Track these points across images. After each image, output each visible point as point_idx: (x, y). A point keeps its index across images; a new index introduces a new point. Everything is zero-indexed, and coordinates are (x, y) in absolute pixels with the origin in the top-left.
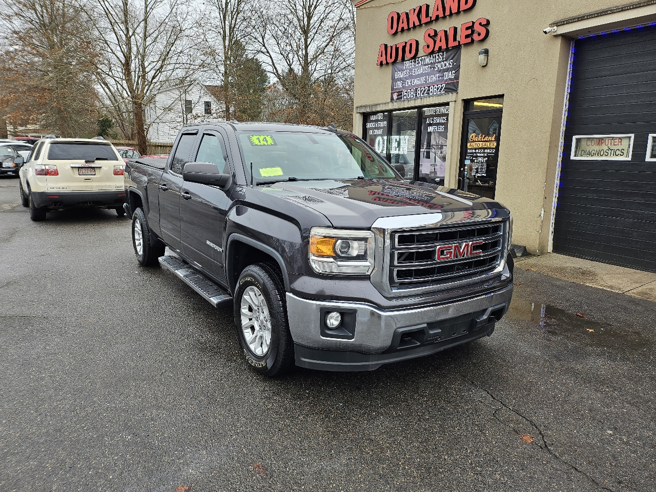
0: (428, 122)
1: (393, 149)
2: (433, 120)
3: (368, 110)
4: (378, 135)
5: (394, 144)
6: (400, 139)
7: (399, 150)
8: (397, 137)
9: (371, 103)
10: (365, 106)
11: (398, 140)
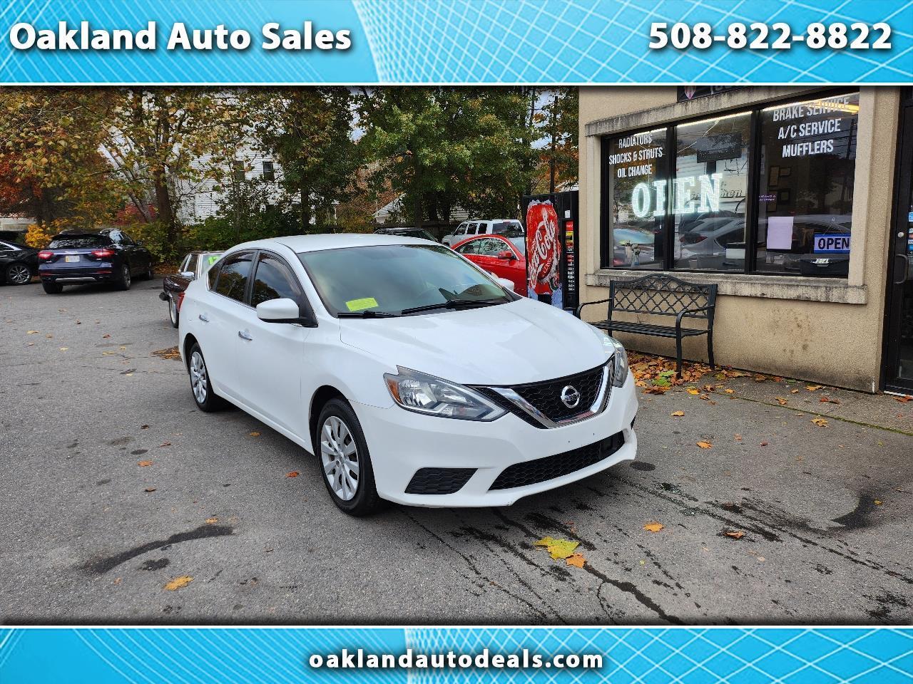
0: (782, 136)
1: (680, 204)
2: (798, 131)
3: (618, 127)
4: (641, 178)
5: (683, 195)
6: (698, 184)
7: (697, 206)
8: (691, 180)
9: (625, 112)
10: (611, 120)
11: (693, 185)
